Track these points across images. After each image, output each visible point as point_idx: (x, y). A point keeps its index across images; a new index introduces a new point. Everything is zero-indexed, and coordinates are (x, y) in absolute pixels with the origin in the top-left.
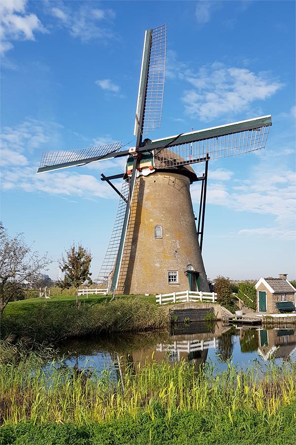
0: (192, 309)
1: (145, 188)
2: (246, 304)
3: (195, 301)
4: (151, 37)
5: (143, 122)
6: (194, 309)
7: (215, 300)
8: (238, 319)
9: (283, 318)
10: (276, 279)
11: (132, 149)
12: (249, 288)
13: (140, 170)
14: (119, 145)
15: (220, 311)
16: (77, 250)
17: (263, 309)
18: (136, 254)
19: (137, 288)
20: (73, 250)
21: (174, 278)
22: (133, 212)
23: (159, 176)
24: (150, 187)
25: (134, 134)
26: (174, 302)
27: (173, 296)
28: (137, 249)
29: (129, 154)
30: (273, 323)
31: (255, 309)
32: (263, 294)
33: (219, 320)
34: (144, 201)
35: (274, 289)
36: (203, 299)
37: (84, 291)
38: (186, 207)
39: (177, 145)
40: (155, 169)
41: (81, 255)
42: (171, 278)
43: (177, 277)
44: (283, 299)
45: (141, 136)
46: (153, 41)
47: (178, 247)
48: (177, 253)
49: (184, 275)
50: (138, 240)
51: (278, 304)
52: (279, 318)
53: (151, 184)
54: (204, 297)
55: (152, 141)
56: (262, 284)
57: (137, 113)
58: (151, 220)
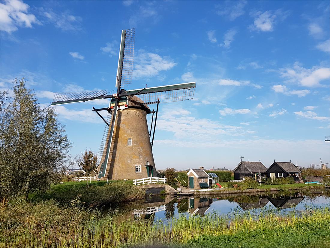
0: (153, 188)
1: (122, 117)
2: (182, 184)
3: (155, 183)
4: (125, 34)
5: (121, 80)
6: (155, 188)
7: (166, 182)
8: (180, 193)
9: (205, 192)
10: (198, 170)
11: (115, 95)
12: (183, 175)
13: (119, 107)
14: (105, 92)
15: (169, 189)
16: (88, 153)
17: (192, 187)
18: (116, 155)
19: (117, 176)
20: (86, 153)
21: (138, 170)
22: (114, 130)
23: (130, 110)
24: (125, 116)
25: (116, 86)
26: (143, 183)
27: (142, 180)
28: (117, 152)
29: (113, 97)
30: (200, 195)
31: (187, 187)
32: (192, 179)
33: (168, 194)
34: (121, 124)
35: (198, 175)
36: (159, 182)
37: (93, 178)
38: (145, 128)
39: (143, 94)
40: (128, 106)
41: (90, 156)
42: (137, 170)
43: (140, 169)
44: (202, 181)
45: (120, 87)
46: (126, 36)
47: (141, 151)
48: (140, 155)
49: (144, 168)
50: (117, 147)
51: (200, 184)
52: (203, 192)
53: (125, 114)
54: (160, 181)
55: (128, 91)
56: (191, 172)
57: (117, 75)
58: (126, 135)
